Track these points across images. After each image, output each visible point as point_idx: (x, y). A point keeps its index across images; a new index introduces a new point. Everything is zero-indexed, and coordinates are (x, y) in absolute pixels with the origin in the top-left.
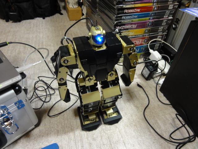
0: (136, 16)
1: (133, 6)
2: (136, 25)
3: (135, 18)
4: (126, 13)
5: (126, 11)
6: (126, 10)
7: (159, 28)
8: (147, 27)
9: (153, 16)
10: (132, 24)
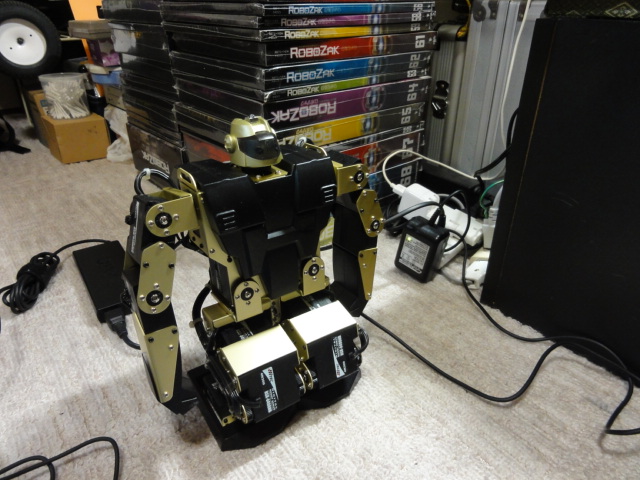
0: (330, 72)
1: (315, 34)
2: (335, 103)
3: (326, 79)
4: (295, 60)
5: (295, 52)
6: (296, 49)
7: (400, 110)
8: (368, 111)
9: (378, 72)
10: (321, 100)
